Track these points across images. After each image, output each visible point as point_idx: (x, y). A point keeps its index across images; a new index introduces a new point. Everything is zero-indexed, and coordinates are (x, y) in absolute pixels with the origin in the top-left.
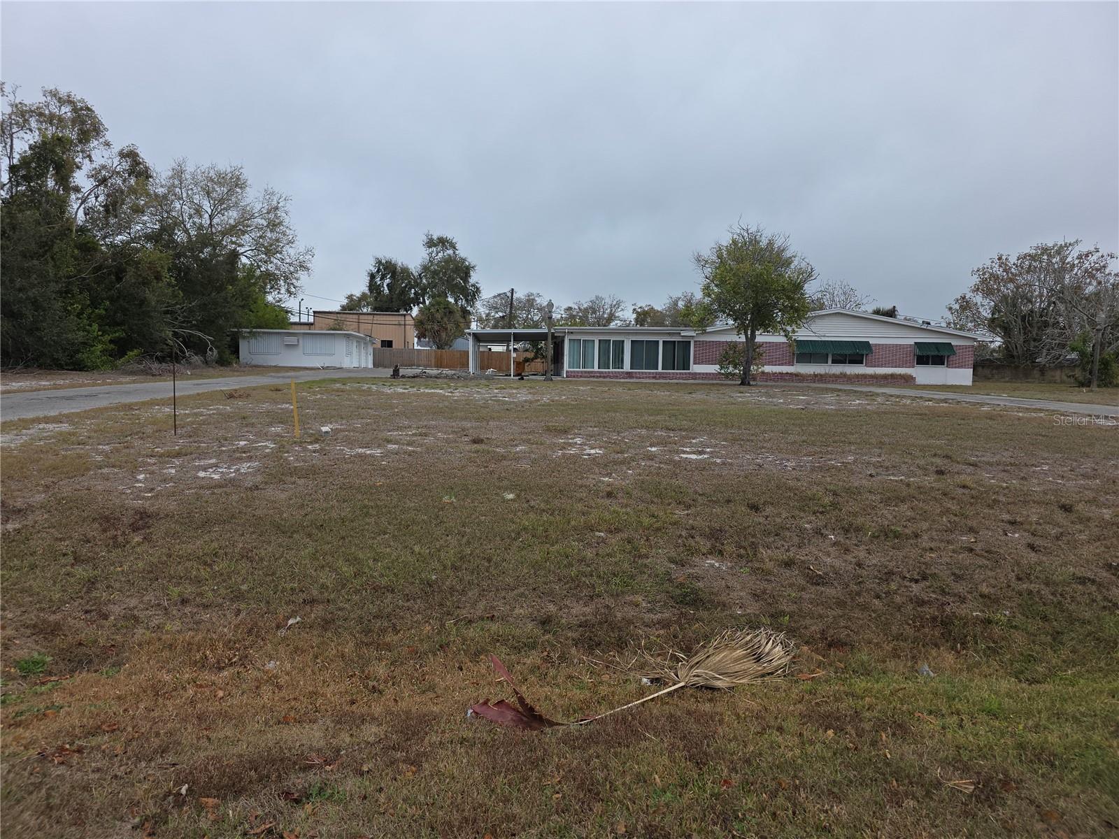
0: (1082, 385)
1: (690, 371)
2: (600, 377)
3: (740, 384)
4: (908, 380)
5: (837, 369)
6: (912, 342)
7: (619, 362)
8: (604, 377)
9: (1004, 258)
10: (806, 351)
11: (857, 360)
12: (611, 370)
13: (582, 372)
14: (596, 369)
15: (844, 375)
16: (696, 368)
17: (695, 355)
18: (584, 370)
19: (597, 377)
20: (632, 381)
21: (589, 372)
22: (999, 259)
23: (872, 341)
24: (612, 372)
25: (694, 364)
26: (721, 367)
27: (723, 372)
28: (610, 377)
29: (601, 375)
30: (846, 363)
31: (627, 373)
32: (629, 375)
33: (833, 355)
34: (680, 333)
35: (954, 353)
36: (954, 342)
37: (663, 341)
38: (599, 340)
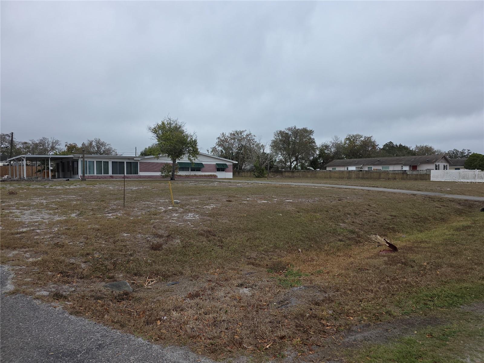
0: (257, 177)
1: (138, 175)
2: (98, 178)
3: (171, 180)
4: (215, 176)
5: (193, 173)
6: (215, 163)
7: (106, 172)
8: (100, 178)
9: (224, 134)
10: (182, 166)
11: (199, 170)
12: (103, 175)
13: (89, 176)
14: (95, 174)
15: (195, 176)
16: (141, 174)
17: (140, 168)
18: (89, 175)
19: (96, 178)
20: (113, 179)
21: (92, 176)
22: (223, 134)
23: (203, 163)
24: (103, 176)
25: (140, 172)
26: (162, 173)
27: (162, 175)
28: (103, 178)
29: (98, 177)
30: (195, 171)
31: (111, 176)
32: (112, 177)
33: (191, 168)
34: (134, 159)
35: (228, 167)
36: (227, 164)
37: (126, 162)
38: (96, 161)
